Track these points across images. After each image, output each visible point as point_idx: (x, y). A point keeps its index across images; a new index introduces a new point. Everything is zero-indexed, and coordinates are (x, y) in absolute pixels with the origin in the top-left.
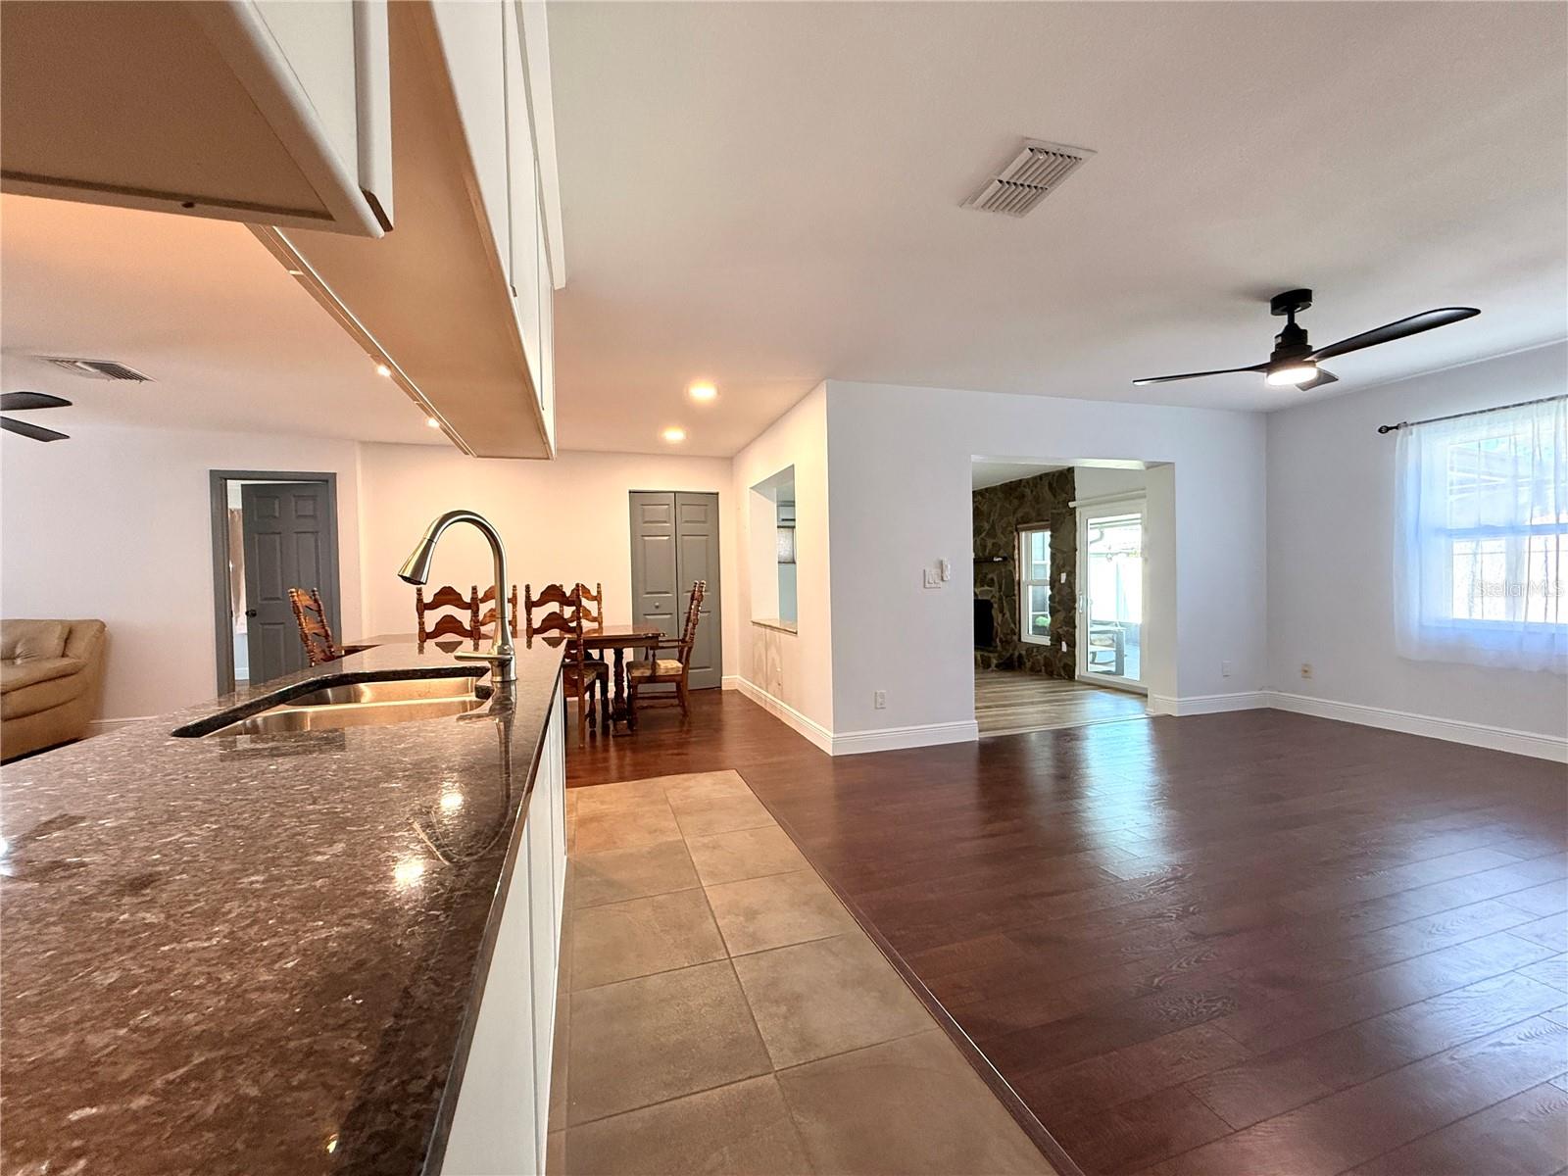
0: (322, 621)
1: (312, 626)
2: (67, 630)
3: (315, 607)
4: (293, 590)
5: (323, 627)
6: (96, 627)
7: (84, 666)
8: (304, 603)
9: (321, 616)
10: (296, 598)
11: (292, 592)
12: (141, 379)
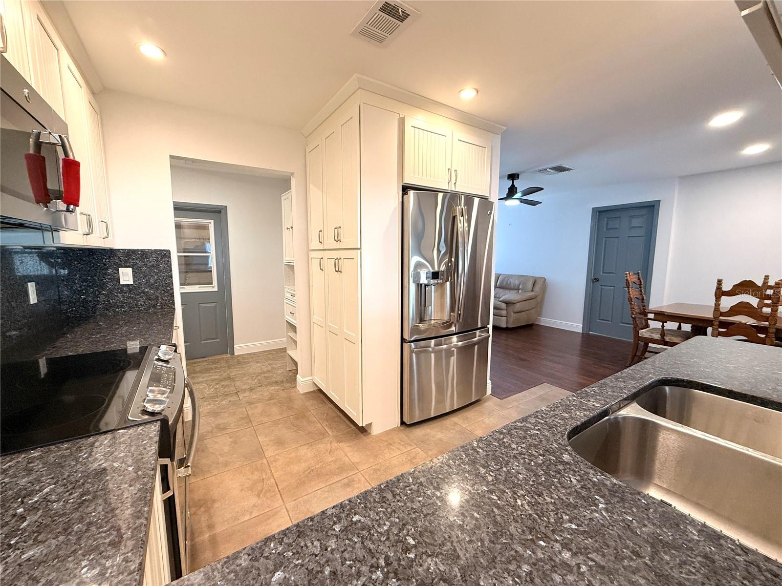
0: (641, 291)
1: (634, 293)
2: (534, 280)
3: (638, 282)
4: (628, 273)
5: (641, 294)
6: (543, 280)
7: (538, 295)
8: (633, 280)
9: (641, 288)
10: (628, 277)
11: (626, 274)
12: (569, 170)
